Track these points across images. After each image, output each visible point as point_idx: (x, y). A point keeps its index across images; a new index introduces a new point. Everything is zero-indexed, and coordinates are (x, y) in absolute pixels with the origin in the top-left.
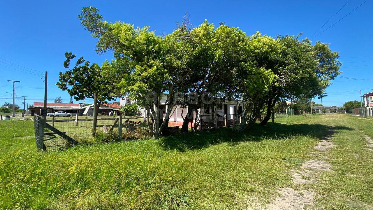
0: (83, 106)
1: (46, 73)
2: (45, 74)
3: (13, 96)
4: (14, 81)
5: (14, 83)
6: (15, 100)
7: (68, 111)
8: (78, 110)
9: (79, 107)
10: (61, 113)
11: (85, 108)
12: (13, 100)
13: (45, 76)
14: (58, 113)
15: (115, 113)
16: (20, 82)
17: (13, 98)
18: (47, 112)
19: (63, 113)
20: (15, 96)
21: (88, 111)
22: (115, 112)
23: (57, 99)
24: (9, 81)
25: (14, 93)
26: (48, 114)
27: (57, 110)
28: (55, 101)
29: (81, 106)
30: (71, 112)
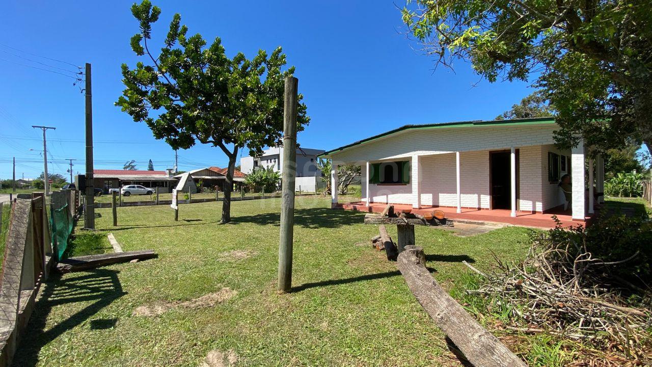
0: (175, 174)
1: (88, 67)
2: (84, 71)
3: (43, 156)
4: (44, 127)
5: (44, 131)
6: (48, 164)
7: (147, 184)
8: (166, 182)
9: (167, 176)
10: (134, 187)
11: (179, 179)
12: (44, 164)
13: (84, 78)
14: (129, 187)
15: (236, 186)
16: (55, 129)
17: (44, 160)
18: (109, 187)
19: (138, 187)
20: (48, 157)
21: (185, 184)
22: (234, 185)
23: (128, 165)
24: (34, 127)
25: (45, 151)
26: (110, 190)
27: (126, 183)
28: (124, 168)
29: (170, 173)
30: (152, 187)
